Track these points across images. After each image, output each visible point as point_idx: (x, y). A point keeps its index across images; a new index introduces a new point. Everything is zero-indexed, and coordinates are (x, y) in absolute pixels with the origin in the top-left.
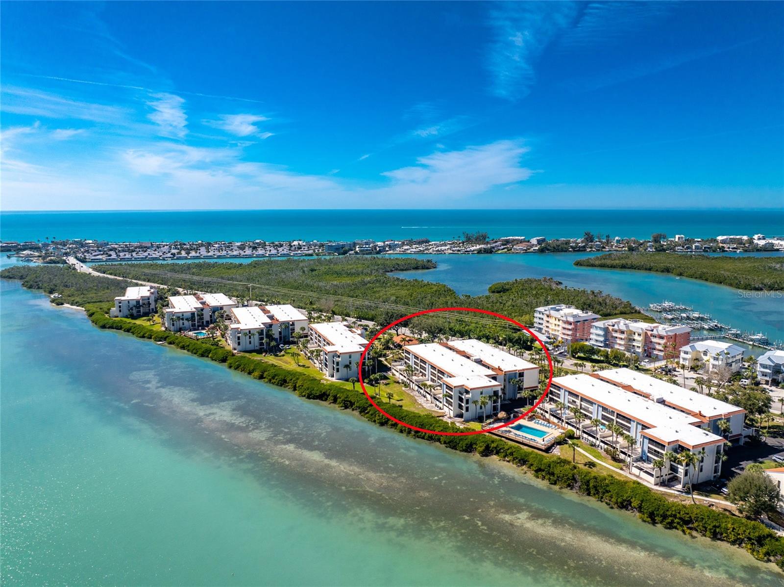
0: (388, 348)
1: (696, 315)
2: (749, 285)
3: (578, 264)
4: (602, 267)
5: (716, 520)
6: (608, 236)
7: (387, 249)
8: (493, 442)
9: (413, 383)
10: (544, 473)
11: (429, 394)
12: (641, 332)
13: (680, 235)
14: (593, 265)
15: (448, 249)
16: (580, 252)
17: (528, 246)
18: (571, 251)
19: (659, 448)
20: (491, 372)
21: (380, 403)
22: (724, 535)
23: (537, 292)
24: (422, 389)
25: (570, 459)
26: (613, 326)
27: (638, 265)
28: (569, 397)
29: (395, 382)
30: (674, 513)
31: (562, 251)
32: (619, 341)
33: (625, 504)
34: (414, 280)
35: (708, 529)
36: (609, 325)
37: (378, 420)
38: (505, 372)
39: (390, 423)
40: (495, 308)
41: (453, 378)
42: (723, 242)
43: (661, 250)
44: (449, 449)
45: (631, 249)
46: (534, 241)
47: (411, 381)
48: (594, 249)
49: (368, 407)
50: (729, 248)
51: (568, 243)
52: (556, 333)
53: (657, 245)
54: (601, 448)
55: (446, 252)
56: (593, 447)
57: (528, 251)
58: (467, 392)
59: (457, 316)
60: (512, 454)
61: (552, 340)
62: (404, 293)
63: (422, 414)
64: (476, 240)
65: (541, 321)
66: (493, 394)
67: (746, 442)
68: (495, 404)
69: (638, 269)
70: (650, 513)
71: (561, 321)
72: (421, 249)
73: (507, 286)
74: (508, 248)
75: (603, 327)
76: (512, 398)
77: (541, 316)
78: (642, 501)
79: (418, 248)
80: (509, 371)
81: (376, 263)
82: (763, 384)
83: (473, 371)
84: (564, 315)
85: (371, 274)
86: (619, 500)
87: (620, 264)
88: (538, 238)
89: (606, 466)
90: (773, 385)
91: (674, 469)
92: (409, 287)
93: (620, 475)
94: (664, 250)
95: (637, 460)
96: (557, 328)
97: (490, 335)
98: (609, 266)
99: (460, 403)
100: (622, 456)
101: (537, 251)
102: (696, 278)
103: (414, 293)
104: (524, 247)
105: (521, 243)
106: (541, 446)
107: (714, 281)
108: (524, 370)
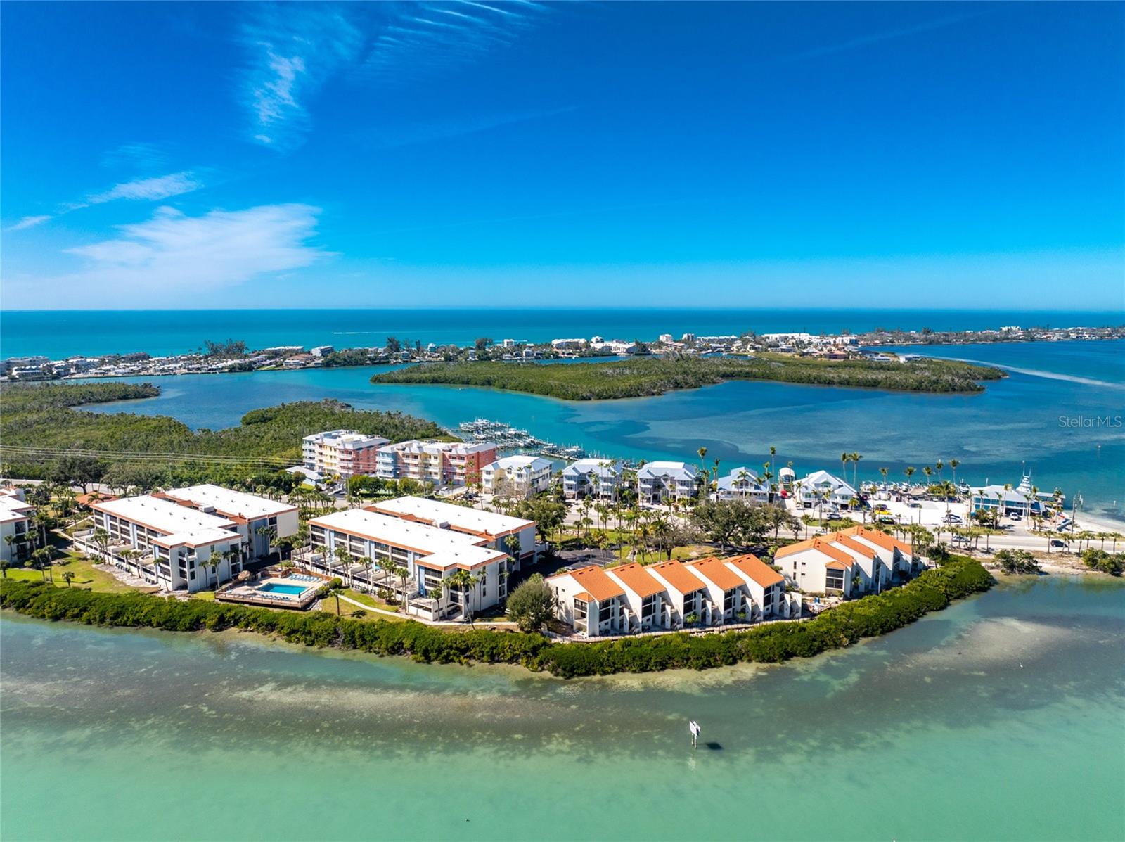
0: (67, 514)
1: (512, 432)
2: (577, 394)
3: (376, 380)
4: (407, 382)
5: (493, 641)
6: (418, 343)
7: (72, 371)
8: (229, 610)
9: (110, 555)
10: (298, 635)
11: (135, 566)
12: (437, 453)
13: (509, 339)
14: (396, 381)
15: (180, 367)
16: (382, 365)
17: (307, 359)
18: (369, 364)
19: (435, 576)
20: (228, 522)
21: (52, 590)
22: (502, 654)
23: (311, 419)
24: (123, 561)
25: (335, 612)
26: (404, 449)
27: (453, 378)
28: (337, 539)
29: (80, 559)
30: (449, 644)
31: (356, 364)
32: (412, 469)
33: (396, 648)
34: (118, 415)
35: (485, 653)
36: (399, 450)
37: (48, 613)
38: (249, 520)
39: (69, 613)
40: (248, 443)
41: (169, 537)
42: (559, 346)
43: (485, 358)
44: (165, 632)
45: (448, 359)
46: (316, 352)
47: (106, 553)
48: (400, 361)
49: (29, 598)
50: (563, 353)
51: (363, 353)
52: (333, 468)
53: (481, 352)
54: (375, 593)
55: (177, 371)
56: (364, 594)
57: (308, 365)
58: (191, 552)
59: (187, 457)
60: (255, 620)
61: (326, 477)
62: (99, 434)
63: (122, 593)
64: (227, 352)
65: (312, 455)
66: (229, 549)
67: (540, 559)
68: (235, 564)
69: (454, 383)
70: (424, 651)
71: (338, 451)
72: (135, 368)
73: (270, 414)
74: (277, 362)
75: (390, 452)
76: (262, 555)
77: (312, 447)
78: (415, 640)
79: (128, 367)
80: (255, 518)
81: (50, 392)
82: (569, 498)
83: (200, 524)
84: (340, 443)
85: (40, 410)
86: (390, 645)
87: (431, 378)
88: (322, 348)
89: (379, 611)
90: (580, 498)
91: (454, 598)
92: (109, 424)
93: (394, 618)
94: (489, 359)
95: (414, 597)
96: (333, 461)
97: (237, 479)
98: (417, 381)
99: (182, 568)
100: (399, 597)
101: (320, 365)
102: (521, 390)
103: (118, 433)
104: (302, 360)
105: (296, 355)
106: (296, 603)
107: (541, 393)
108: (276, 514)
